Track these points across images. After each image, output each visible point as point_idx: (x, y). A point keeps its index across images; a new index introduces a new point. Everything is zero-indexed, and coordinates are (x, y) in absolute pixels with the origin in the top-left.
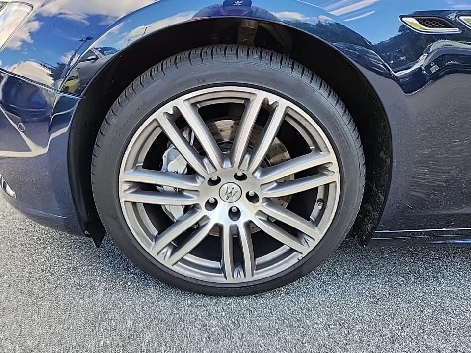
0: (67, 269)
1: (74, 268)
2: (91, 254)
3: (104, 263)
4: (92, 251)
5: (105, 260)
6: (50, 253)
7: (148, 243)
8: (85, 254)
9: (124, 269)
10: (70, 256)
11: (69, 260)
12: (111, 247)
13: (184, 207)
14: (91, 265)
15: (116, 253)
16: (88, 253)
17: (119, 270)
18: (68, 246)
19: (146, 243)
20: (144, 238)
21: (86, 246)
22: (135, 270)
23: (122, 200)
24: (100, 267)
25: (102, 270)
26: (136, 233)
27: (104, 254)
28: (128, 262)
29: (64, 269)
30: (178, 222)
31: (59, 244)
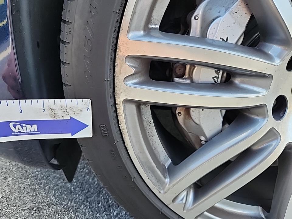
0: (29, 211)
1: (39, 209)
2: (61, 188)
3: (78, 200)
4: (62, 183)
5: (79, 195)
6: (11, 186)
7: (159, 180)
8: (53, 187)
9: (105, 210)
10: (35, 190)
11: (33, 196)
12: (84, 177)
13: (224, 111)
14: (61, 204)
15: (92, 185)
16: (58, 185)
17: (99, 212)
18: (34, 176)
19: (154, 181)
20: (153, 172)
21: (55, 176)
22: (120, 212)
23: (120, 100)
24: (73, 206)
25: (76, 211)
26: (141, 162)
27: (77, 187)
28: (108, 199)
29: (24, 210)
30: (211, 141)
31: (23, 174)
